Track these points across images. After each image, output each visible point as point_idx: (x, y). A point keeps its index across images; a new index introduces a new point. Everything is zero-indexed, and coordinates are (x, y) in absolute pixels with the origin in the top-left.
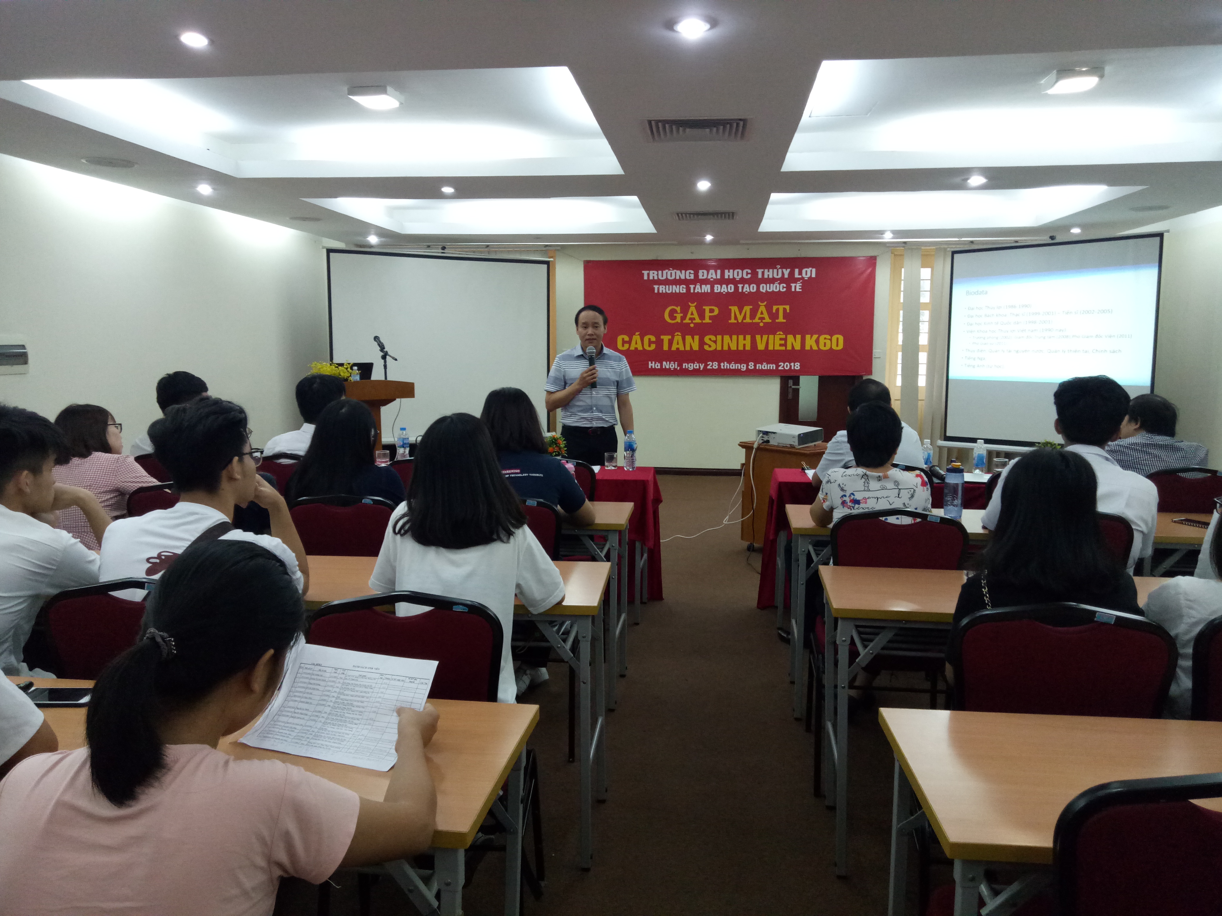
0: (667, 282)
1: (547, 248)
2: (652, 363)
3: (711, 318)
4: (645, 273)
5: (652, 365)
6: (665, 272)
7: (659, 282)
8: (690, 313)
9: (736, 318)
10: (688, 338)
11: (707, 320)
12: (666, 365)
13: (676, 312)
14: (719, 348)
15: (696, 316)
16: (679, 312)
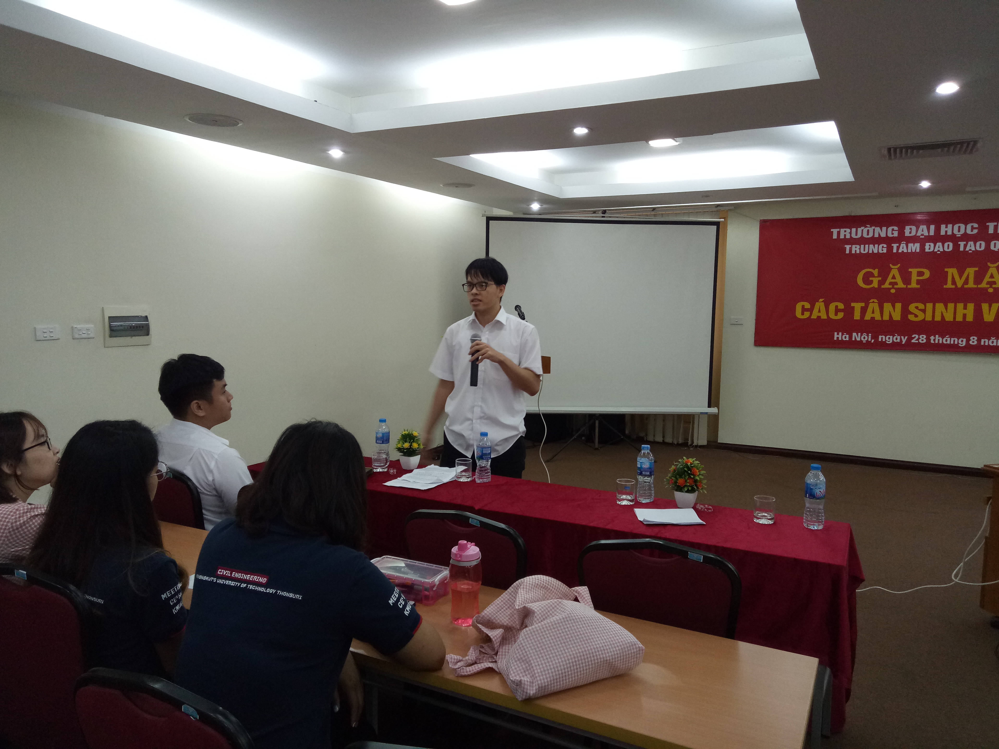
0: (862, 241)
1: (719, 208)
2: (838, 334)
3: (918, 282)
4: (835, 231)
5: (837, 336)
6: (860, 230)
7: (852, 241)
8: (891, 276)
9: (954, 282)
10: (887, 307)
11: (914, 285)
12: (856, 337)
13: (873, 275)
14: (929, 318)
15: (899, 279)
16: (876, 274)
